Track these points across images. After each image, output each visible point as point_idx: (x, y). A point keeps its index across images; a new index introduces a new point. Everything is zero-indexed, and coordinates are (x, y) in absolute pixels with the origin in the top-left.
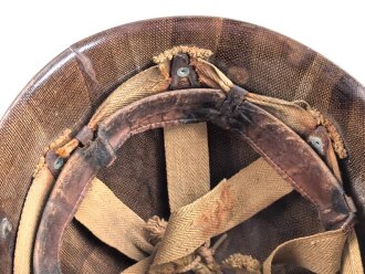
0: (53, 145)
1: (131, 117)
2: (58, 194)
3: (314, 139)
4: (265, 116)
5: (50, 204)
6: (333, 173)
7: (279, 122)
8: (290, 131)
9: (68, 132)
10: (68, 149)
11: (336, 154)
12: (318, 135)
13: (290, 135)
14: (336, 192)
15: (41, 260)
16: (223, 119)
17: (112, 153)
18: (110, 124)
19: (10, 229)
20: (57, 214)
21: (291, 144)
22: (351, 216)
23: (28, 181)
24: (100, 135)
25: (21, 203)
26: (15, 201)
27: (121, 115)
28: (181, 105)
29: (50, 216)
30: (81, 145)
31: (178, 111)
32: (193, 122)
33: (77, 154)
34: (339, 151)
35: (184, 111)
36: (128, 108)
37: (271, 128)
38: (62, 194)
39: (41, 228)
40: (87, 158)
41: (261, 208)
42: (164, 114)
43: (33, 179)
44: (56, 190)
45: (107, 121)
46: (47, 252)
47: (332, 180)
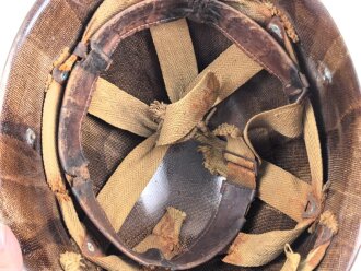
0: (56, 63)
1: (117, 27)
2: (69, 101)
3: (272, 26)
4: (229, 11)
5: (64, 110)
6: (289, 55)
7: (241, 15)
8: (252, 22)
9: (66, 50)
10: (69, 63)
11: (290, 39)
12: (275, 22)
13: (252, 25)
14: (292, 71)
15: (66, 153)
16: (197, 15)
17: (107, 59)
18: (100, 37)
19: (34, 137)
20: (72, 115)
21: (255, 33)
22: (305, 90)
23: (42, 96)
24: (93, 48)
25: (40, 113)
26: (34, 115)
27: (107, 28)
28: (158, 9)
29: (66, 119)
30: (79, 59)
31: (156, 14)
32: (173, 20)
33: (77, 67)
34: (292, 37)
35: (162, 13)
36: (112, 21)
37: (237, 20)
38: (72, 100)
39: (61, 129)
40: (86, 68)
41: (241, 84)
42: (146, 18)
43: (45, 93)
44: (66, 98)
45: (97, 35)
46: (69, 145)
47: (289, 61)
